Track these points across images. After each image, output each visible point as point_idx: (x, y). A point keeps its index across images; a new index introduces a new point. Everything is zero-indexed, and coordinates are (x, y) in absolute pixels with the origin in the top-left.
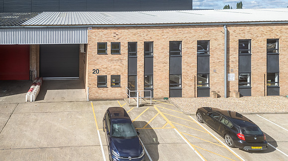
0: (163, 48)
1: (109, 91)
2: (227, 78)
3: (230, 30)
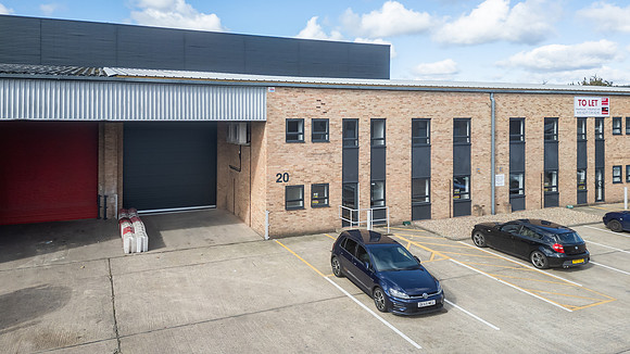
0: (402, 131)
1: (308, 215)
2: (495, 182)
3: (498, 102)
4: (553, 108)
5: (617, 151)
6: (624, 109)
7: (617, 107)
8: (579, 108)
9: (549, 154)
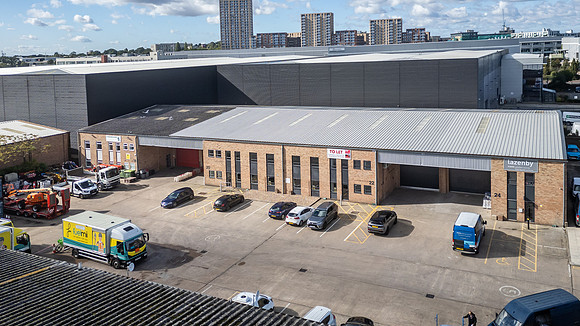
1: (216, 180)
2: (284, 181)
3: (286, 148)
4: (315, 153)
5: (357, 177)
6: (362, 157)
7: (357, 156)
8: (330, 154)
9: (314, 173)
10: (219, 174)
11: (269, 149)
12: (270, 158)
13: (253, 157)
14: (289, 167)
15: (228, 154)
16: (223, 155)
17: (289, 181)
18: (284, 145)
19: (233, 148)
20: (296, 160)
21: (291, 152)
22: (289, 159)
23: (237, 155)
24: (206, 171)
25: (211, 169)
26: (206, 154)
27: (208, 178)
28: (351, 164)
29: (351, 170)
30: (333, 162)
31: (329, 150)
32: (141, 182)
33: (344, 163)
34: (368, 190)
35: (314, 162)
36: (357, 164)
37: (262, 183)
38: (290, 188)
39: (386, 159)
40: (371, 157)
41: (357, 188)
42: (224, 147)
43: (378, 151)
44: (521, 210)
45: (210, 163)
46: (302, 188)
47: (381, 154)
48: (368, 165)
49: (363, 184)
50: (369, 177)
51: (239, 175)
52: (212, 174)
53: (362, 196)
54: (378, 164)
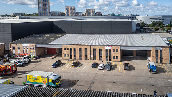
0: (78, 50)
2: (91, 56)
3: (91, 46)
4: (101, 47)
5: (114, 54)
6: (116, 48)
7: (114, 48)
8: (106, 48)
9: (101, 54)
10: (68, 56)
11: (86, 47)
12: (86, 50)
13: (80, 50)
14: (92, 52)
15: (71, 49)
16: (69, 49)
17: (92, 56)
18: (91, 45)
19: (73, 47)
20: (95, 50)
21: (93, 48)
22: (92, 50)
23: (75, 49)
24: (63, 55)
25: (65, 54)
26: (63, 49)
27: (63, 57)
28: (112, 50)
29: (112, 52)
30: (106, 50)
31: (105, 46)
32: (38, 60)
33: (110, 50)
34: (117, 57)
35: (101, 50)
36: (114, 50)
37: (83, 57)
38: (93, 58)
39: (123, 48)
40: (118, 48)
41: (114, 57)
42: (70, 47)
43: (120, 46)
44: (159, 60)
45: (64, 52)
46: (97, 58)
47: (121, 47)
48: (117, 50)
49: (116, 56)
50: (118, 54)
51: (75, 55)
52: (65, 56)
53: (116, 59)
54: (121, 50)
